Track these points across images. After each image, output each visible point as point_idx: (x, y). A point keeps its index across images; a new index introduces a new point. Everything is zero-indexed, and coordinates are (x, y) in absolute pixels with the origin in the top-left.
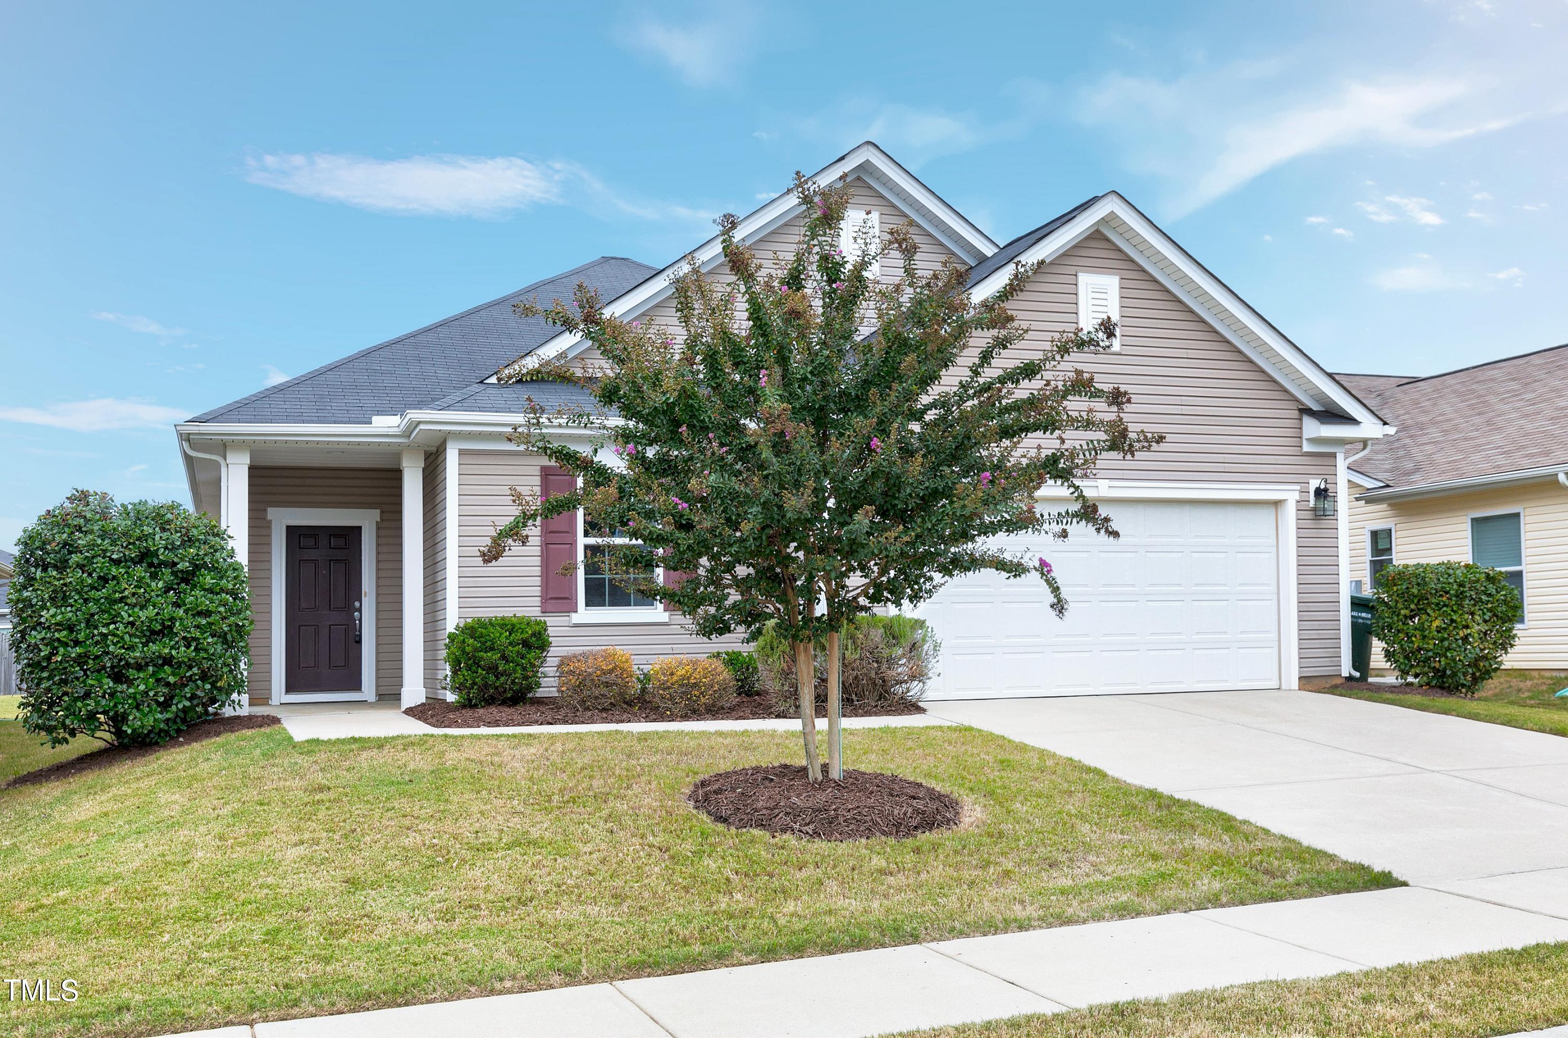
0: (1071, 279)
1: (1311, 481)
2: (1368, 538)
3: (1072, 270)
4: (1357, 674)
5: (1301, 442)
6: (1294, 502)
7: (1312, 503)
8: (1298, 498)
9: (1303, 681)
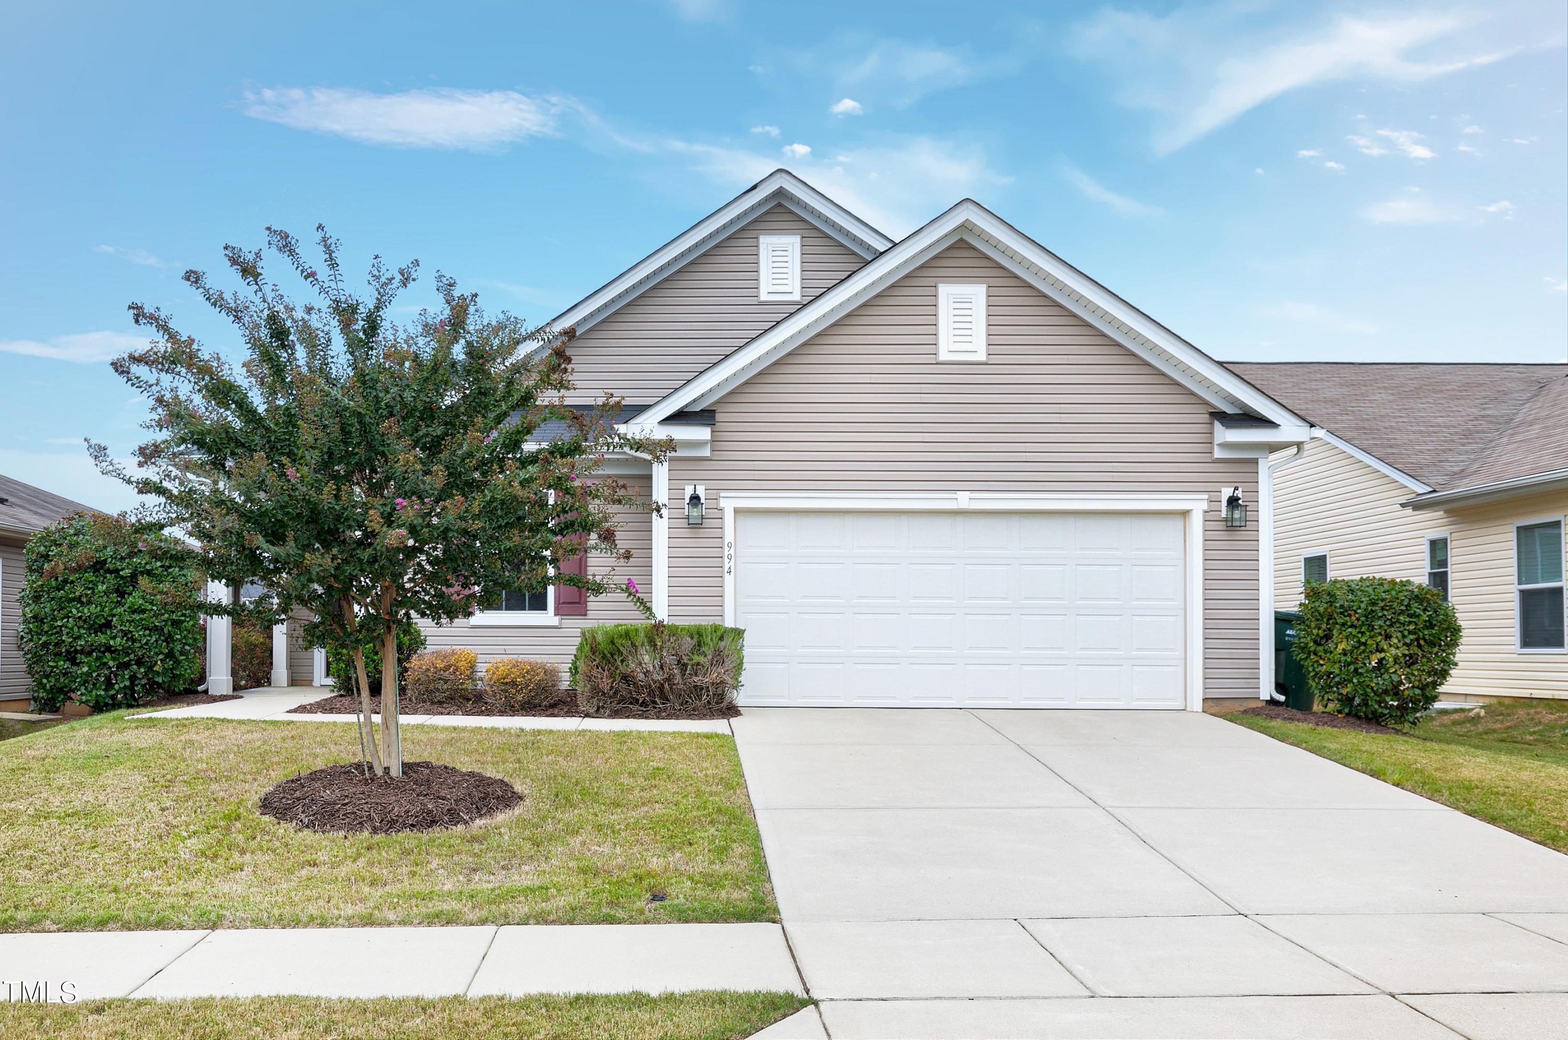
0: (930, 291)
1: (1223, 490)
2: (1426, 548)
3: (931, 282)
4: (1282, 698)
5: (1212, 448)
6: (1201, 512)
7: (1224, 514)
8: (1206, 508)
9: (1210, 703)
